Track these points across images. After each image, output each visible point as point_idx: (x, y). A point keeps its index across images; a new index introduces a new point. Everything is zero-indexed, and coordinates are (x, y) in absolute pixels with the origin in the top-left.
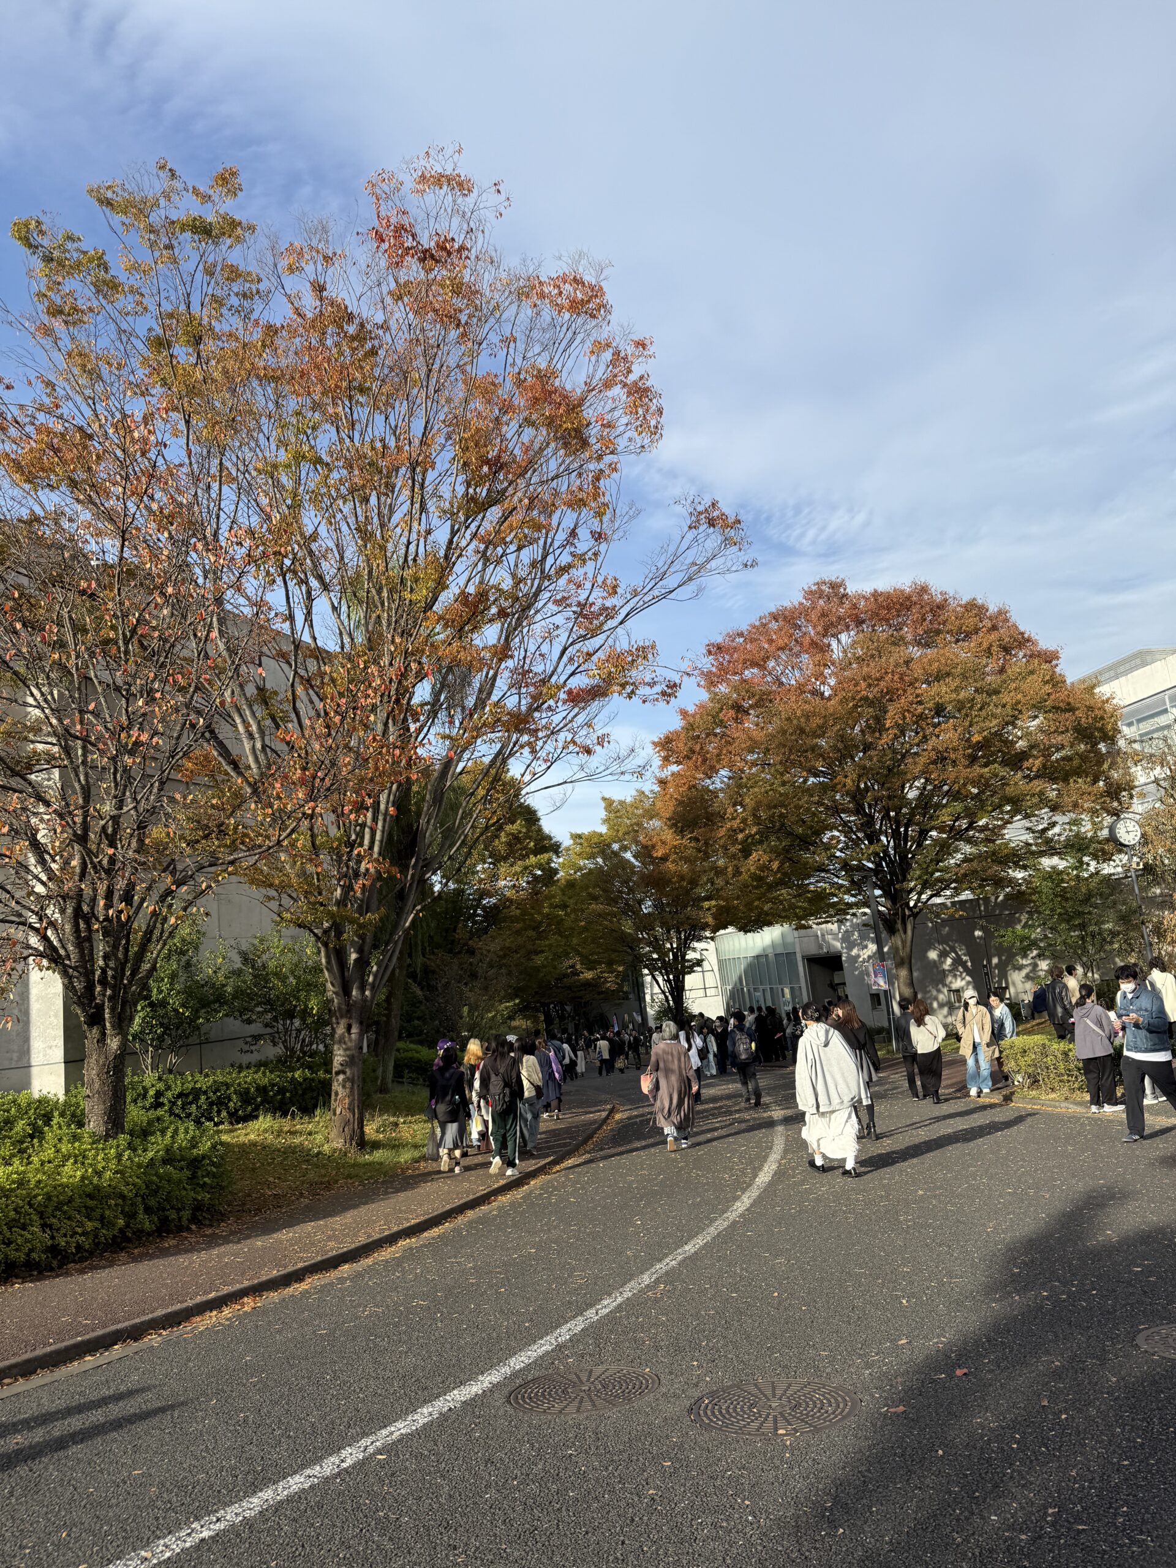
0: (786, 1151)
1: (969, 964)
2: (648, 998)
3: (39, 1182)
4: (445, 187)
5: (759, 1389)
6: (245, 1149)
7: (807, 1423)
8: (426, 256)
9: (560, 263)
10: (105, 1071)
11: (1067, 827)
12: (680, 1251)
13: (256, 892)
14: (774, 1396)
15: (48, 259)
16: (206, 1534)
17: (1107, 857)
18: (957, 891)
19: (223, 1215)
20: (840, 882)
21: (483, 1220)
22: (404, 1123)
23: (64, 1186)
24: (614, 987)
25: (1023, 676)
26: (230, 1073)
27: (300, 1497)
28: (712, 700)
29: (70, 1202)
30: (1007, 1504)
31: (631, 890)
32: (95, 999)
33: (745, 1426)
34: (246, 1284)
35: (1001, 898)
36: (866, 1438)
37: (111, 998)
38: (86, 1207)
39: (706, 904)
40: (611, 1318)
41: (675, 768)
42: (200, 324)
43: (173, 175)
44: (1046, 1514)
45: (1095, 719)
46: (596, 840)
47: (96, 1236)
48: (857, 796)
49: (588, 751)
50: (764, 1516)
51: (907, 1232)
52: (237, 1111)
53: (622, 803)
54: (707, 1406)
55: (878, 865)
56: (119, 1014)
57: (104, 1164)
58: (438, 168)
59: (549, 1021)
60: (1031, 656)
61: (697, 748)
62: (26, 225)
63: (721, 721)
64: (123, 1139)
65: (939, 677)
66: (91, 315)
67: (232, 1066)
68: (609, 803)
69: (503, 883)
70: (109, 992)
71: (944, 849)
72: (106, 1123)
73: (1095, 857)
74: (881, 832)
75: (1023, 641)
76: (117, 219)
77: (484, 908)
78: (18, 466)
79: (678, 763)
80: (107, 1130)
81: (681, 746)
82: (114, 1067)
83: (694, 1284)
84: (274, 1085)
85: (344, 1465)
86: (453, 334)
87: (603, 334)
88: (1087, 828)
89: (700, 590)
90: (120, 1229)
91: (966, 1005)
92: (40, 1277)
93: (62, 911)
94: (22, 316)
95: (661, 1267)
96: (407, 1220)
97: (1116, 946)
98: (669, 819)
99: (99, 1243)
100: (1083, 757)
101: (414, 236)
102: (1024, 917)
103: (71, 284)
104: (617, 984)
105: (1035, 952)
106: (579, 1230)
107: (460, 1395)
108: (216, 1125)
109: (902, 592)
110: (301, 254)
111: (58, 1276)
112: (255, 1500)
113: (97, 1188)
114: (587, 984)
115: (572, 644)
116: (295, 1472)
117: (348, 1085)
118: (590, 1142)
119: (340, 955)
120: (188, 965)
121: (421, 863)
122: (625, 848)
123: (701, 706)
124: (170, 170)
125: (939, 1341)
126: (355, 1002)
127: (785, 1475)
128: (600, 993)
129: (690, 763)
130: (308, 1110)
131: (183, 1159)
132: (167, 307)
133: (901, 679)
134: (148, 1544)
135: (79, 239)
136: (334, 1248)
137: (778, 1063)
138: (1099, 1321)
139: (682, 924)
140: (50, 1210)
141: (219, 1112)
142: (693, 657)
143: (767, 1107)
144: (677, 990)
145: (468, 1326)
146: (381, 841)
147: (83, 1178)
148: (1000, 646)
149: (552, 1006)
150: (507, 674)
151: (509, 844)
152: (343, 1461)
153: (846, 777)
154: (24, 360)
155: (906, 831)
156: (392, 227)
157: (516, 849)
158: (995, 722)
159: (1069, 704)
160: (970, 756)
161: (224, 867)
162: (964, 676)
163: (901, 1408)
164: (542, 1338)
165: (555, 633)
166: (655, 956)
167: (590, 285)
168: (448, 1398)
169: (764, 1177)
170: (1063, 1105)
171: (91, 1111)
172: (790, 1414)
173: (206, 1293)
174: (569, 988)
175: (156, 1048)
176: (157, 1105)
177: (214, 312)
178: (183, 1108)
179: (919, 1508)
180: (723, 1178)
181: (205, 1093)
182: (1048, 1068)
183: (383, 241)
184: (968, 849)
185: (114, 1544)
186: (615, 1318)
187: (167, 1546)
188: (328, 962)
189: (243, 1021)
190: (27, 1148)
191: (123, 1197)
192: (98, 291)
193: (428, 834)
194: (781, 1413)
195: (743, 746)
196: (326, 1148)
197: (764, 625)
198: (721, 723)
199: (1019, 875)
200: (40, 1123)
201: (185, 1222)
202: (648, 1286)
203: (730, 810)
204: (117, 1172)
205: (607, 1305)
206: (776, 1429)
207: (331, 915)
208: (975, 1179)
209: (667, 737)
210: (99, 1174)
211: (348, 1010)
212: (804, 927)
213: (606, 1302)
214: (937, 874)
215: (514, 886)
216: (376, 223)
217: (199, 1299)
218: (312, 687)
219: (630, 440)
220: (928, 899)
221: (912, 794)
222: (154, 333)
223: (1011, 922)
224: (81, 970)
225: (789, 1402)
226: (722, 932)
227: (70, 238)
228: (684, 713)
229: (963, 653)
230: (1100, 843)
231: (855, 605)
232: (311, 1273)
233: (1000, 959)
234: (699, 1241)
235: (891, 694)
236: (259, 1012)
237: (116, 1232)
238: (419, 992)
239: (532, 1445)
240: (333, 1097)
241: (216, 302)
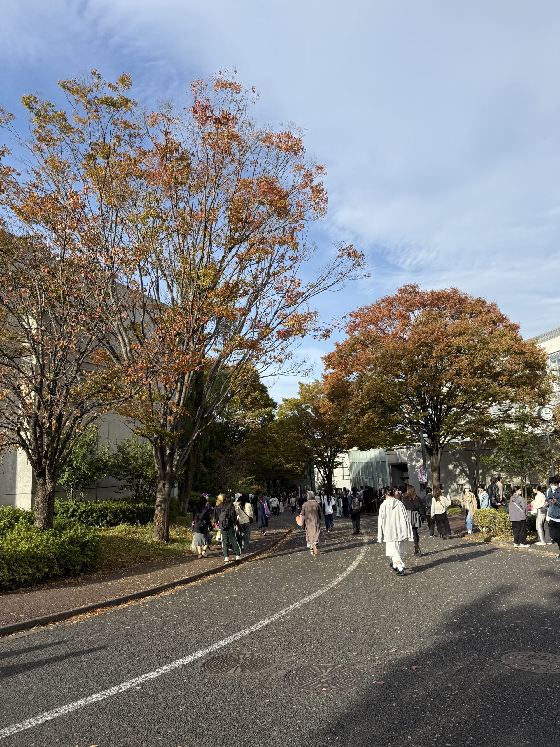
0: (365, 556)
1: (468, 472)
2: (316, 478)
3: (9, 549)
4: (228, 88)
5: (320, 669)
6: (112, 539)
7: (337, 686)
8: (217, 121)
9: (282, 127)
10: (44, 499)
11: (518, 410)
12: (303, 600)
13: (124, 419)
14: (326, 672)
15: (39, 115)
16: (49, 718)
17: (537, 425)
18: (463, 438)
19: (97, 569)
20: (408, 429)
21: (218, 580)
22: (190, 531)
23: (20, 551)
24: (300, 472)
25: (500, 336)
26: (109, 503)
27: (96, 704)
28: (351, 339)
29: (22, 559)
30: (417, 731)
31: (310, 427)
32: (42, 465)
33: (308, 685)
34: (100, 602)
35: (485, 442)
36: (362, 695)
37: (49, 465)
38: (30, 562)
39: (345, 436)
40: (262, 630)
41: (332, 371)
42: (110, 149)
43: (99, 77)
44: (434, 737)
45: (534, 359)
46: (294, 402)
47: (34, 576)
48: (418, 388)
49: (281, 362)
50: (304, 728)
51: (410, 599)
52: (111, 521)
53: (308, 385)
54: (294, 674)
55: (427, 422)
56: (53, 473)
57: (40, 542)
58: (224, 78)
59: (269, 486)
60: (506, 327)
61: (342, 361)
62: (29, 98)
63: (355, 349)
64: (51, 531)
65: (460, 334)
66: (59, 141)
67: (111, 499)
68: (301, 385)
69: (249, 420)
70: (48, 462)
71: (458, 417)
72: (44, 523)
73: (531, 424)
74: (429, 407)
75: (503, 319)
76: (72, 97)
77: (239, 432)
78: (20, 212)
79: (334, 368)
80: (44, 527)
81: (335, 360)
82: (49, 497)
83: (304, 617)
84: (129, 510)
85: (120, 691)
86: (228, 160)
87: (299, 163)
88: (527, 411)
89: (343, 286)
90: (46, 573)
91: (464, 492)
92: (6, 593)
93: (28, 423)
94: (26, 141)
95: (292, 607)
96: (181, 577)
97: (537, 468)
98: (327, 395)
99: (35, 579)
100: (528, 377)
101: (212, 112)
102: (495, 451)
103: (49, 127)
104: (302, 471)
105: (500, 469)
106: (259, 587)
107: (182, 661)
108: (100, 526)
109: (445, 292)
110: (157, 118)
111: (14, 593)
112: (76, 704)
113: (36, 553)
114: (288, 470)
115: (280, 309)
116: (97, 692)
117: (162, 512)
118: (276, 546)
119: (162, 451)
120: (92, 451)
121: (203, 410)
122: (308, 407)
123: (346, 342)
124: (98, 75)
125: (409, 651)
126: (168, 473)
127: (319, 710)
128: (293, 475)
129: (339, 368)
130: (144, 522)
131: (78, 542)
132: (94, 140)
133: (442, 334)
134: (21, 721)
135: (53, 106)
136: (144, 588)
137: (373, 514)
138: (487, 648)
139: (333, 444)
140: (12, 562)
141: (102, 521)
142: (338, 319)
143: (362, 534)
144: (329, 476)
145: (195, 629)
146: (184, 398)
147: (29, 548)
148: (491, 321)
149: (270, 480)
150: (249, 322)
151: (252, 402)
152: (120, 689)
153: (413, 380)
154: (26, 162)
155: (441, 407)
156: (201, 107)
157: (255, 405)
158: (486, 357)
159: (522, 351)
160: (472, 373)
161: (106, 406)
162: (472, 334)
163: (383, 682)
164: (227, 637)
165: (274, 304)
166: (320, 459)
167: (295, 139)
168: (176, 662)
169: (351, 568)
170: (501, 543)
171: (37, 517)
172: (330, 681)
173: (80, 605)
174: (279, 472)
175: (75, 489)
176: (73, 516)
177: (117, 143)
178: (85, 518)
179: (376, 730)
180: (333, 567)
181: (96, 511)
182: (495, 525)
183: (197, 113)
184: (469, 417)
185: (7, 720)
186: (263, 630)
187: (30, 722)
188: (156, 453)
189: (117, 479)
190: (6, 532)
191: (48, 558)
192: (62, 131)
193: (207, 396)
194: (327, 681)
195: (364, 362)
196: (150, 541)
197: (378, 305)
198: (355, 350)
199: (493, 431)
200: (13, 521)
201: (78, 571)
202: (283, 616)
203: (356, 393)
204: (46, 547)
205: (263, 623)
206: (322, 688)
207: (157, 432)
208: (449, 576)
209: (329, 356)
210: (37, 547)
211: (164, 477)
212: (389, 450)
213: (261, 622)
214: (454, 428)
215: (254, 422)
216: (194, 105)
217: (76, 608)
218: (156, 323)
219: (312, 213)
220: (449, 440)
221: (445, 390)
222: (88, 152)
223: (489, 454)
224: (36, 451)
225: (332, 675)
226: (351, 450)
227: (49, 105)
228: (337, 344)
229: (473, 324)
230: (534, 418)
231: (422, 297)
232: (131, 599)
233: (483, 471)
234: (313, 596)
235: (436, 341)
236: (124, 475)
237: (43, 575)
238: (205, 470)
239: (208, 687)
240: (155, 517)
241: (118, 138)
